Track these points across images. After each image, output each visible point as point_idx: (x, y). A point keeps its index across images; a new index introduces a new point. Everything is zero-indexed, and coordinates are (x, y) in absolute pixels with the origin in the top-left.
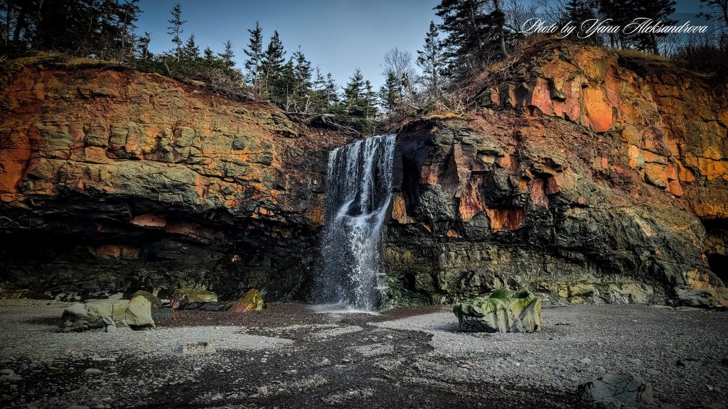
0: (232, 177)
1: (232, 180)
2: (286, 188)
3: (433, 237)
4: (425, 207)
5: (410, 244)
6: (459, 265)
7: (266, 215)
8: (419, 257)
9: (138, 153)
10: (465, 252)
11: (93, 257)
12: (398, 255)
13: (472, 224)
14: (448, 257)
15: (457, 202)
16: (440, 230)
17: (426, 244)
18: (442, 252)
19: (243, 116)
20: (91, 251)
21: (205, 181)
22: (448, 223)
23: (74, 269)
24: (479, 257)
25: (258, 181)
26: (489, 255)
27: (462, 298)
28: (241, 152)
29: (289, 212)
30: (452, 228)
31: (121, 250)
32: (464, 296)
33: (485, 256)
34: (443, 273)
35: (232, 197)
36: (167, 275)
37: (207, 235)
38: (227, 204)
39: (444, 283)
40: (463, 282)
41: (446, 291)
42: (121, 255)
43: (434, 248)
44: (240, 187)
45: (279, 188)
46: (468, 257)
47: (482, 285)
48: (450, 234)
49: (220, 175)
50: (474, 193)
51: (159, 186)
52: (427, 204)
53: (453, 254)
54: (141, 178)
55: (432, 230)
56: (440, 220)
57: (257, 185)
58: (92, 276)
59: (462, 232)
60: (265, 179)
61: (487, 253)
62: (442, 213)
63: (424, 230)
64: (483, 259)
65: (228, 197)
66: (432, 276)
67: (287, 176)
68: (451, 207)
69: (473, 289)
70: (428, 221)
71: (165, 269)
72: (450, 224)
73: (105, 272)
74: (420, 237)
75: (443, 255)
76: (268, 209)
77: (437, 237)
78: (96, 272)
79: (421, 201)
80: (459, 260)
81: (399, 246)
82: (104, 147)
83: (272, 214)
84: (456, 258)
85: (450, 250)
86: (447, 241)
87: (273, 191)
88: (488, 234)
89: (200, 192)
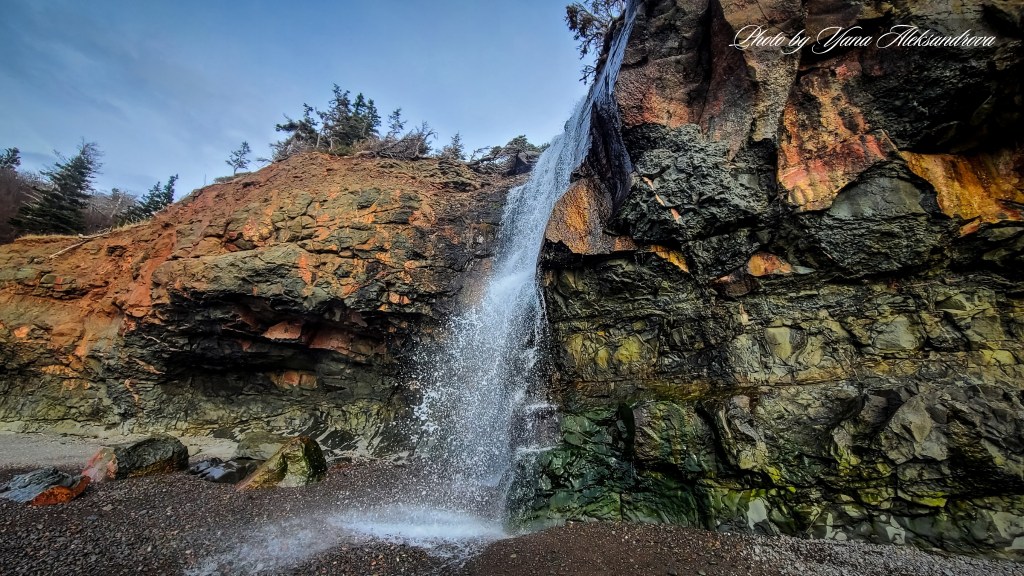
0: (348, 248)
1: (349, 253)
2: (426, 254)
3: (697, 286)
4: (651, 194)
5: (632, 320)
6: (815, 373)
7: (399, 305)
8: (662, 354)
9: (255, 239)
10: (835, 326)
11: (276, 387)
12: (603, 353)
13: (843, 212)
14: (765, 345)
15: (765, 157)
16: (718, 262)
17: (678, 312)
18: (739, 329)
19: (393, 170)
20: (273, 378)
21: (314, 259)
22: (744, 233)
23: (263, 401)
24: (907, 340)
25: (382, 249)
26: (958, 328)
27: (852, 511)
28: (367, 211)
29: (431, 296)
30: (764, 250)
31: (301, 377)
32: (858, 502)
33: (940, 331)
34: (742, 401)
35: (350, 280)
36: (343, 411)
37: (363, 349)
38: (342, 292)
39: (750, 441)
40: (842, 438)
41: (765, 476)
42: (300, 384)
43: (704, 318)
44: (361, 262)
45: (417, 256)
46: (853, 339)
47: (956, 457)
48: (758, 266)
49: (335, 249)
50: (830, 117)
51: (250, 273)
52: (653, 186)
53: (782, 335)
54: (232, 265)
55: (690, 263)
56: (713, 227)
57: (383, 257)
58: (280, 411)
59: (810, 251)
60: (396, 245)
61: (948, 319)
62: (711, 201)
63: (666, 270)
64: (927, 344)
65: (344, 281)
66: (700, 412)
67: (433, 237)
68: (744, 179)
69: (911, 473)
70: (670, 238)
71: (340, 402)
72: (752, 238)
73: (292, 405)
74: (655, 292)
75: (743, 341)
76: (402, 294)
77: (713, 285)
78: (284, 406)
79: (634, 180)
80: (814, 355)
81: (606, 327)
82: (219, 236)
83: (406, 301)
84: (798, 347)
85: (767, 322)
86: (753, 293)
87: (407, 264)
88: (933, 240)
89: (308, 277)
